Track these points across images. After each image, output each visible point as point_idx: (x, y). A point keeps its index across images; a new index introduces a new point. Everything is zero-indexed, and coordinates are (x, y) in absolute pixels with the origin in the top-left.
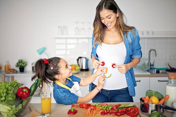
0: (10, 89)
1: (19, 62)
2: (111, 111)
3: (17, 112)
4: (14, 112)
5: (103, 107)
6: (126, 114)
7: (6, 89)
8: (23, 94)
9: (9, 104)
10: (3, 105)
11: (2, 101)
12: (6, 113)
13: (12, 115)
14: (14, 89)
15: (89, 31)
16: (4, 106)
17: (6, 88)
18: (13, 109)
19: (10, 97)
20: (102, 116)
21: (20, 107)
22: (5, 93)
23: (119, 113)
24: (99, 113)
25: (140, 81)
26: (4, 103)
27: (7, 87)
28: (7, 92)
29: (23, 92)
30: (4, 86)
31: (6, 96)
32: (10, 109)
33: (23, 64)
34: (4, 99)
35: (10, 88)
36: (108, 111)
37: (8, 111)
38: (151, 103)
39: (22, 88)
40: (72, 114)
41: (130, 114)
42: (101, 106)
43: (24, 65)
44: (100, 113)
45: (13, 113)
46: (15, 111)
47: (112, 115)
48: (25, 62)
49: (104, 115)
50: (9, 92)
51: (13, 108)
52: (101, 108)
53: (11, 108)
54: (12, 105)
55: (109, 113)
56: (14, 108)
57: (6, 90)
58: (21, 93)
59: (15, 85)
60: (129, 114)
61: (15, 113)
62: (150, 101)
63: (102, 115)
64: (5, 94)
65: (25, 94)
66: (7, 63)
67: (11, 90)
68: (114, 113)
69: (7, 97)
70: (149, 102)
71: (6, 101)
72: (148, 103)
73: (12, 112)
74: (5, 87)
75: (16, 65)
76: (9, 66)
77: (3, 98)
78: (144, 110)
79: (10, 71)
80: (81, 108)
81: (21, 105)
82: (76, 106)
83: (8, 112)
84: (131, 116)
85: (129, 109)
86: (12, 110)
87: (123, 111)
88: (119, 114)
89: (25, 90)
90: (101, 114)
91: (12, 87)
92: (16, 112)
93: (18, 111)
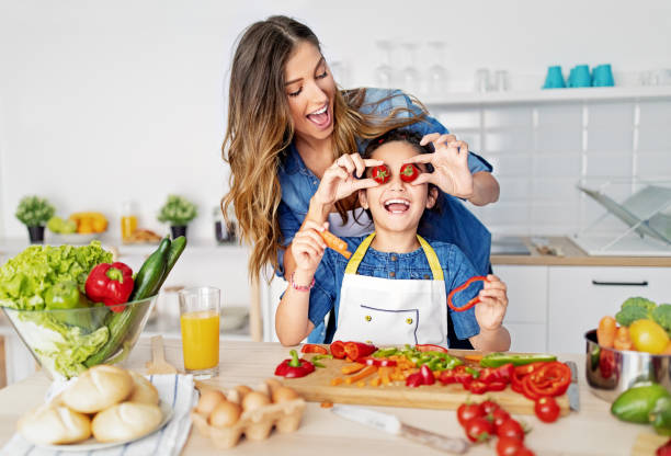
0: (67, 269)
1: (170, 205)
2: (449, 374)
3: (90, 357)
4: (78, 354)
5: (424, 357)
6: (514, 389)
7: (51, 266)
8: (105, 288)
9: (58, 322)
10: (39, 324)
11: (34, 308)
12: (51, 356)
13: (72, 365)
14: (80, 269)
15: (436, 77)
16: (40, 328)
17: (52, 263)
18: (72, 342)
19: (58, 295)
20: (407, 388)
21: (100, 335)
22: (42, 281)
23: (482, 381)
24: (399, 380)
25: (645, 284)
26: (38, 315)
27: (55, 261)
28: (54, 277)
29: (108, 281)
30: (45, 258)
31: (46, 289)
32: (64, 341)
33: (184, 210)
34: (41, 301)
35: (65, 265)
36: (437, 374)
37: (58, 350)
38: (627, 346)
39: (108, 267)
40: (290, 375)
41: (525, 387)
42: (418, 356)
43: (187, 215)
44: (402, 377)
45: (76, 357)
46: (81, 349)
47: (451, 387)
48: (190, 205)
49: (417, 385)
50: (62, 279)
51: (72, 338)
52: (415, 360)
53: (67, 339)
54: (69, 326)
55: (440, 380)
56: (76, 338)
57: (50, 270)
58: (101, 283)
59: (88, 259)
60: (521, 386)
61: (83, 359)
62: (623, 339)
63: (408, 384)
64: (42, 286)
65: (113, 287)
66: (128, 208)
67: (68, 272)
68: (460, 381)
69: (47, 295)
70: (618, 344)
71: (47, 309)
72: (613, 347)
73: (70, 352)
74: (50, 260)
75: (159, 214)
76: (135, 221)
77: (37, 300)
78: (600, 381)
79: (138, 238)
80: (335, 357)
81: (105, 329)
82: (319, 352)
83: (56, 353)
84: (531, 394)
85: (531, 369)
86: (71, 347)
87: (499, 373)
88: (481, 385)
89: (114, 274)
90: (404, 382)
91: (76, 264)
92: (88, 354)
93: (92, 350)
